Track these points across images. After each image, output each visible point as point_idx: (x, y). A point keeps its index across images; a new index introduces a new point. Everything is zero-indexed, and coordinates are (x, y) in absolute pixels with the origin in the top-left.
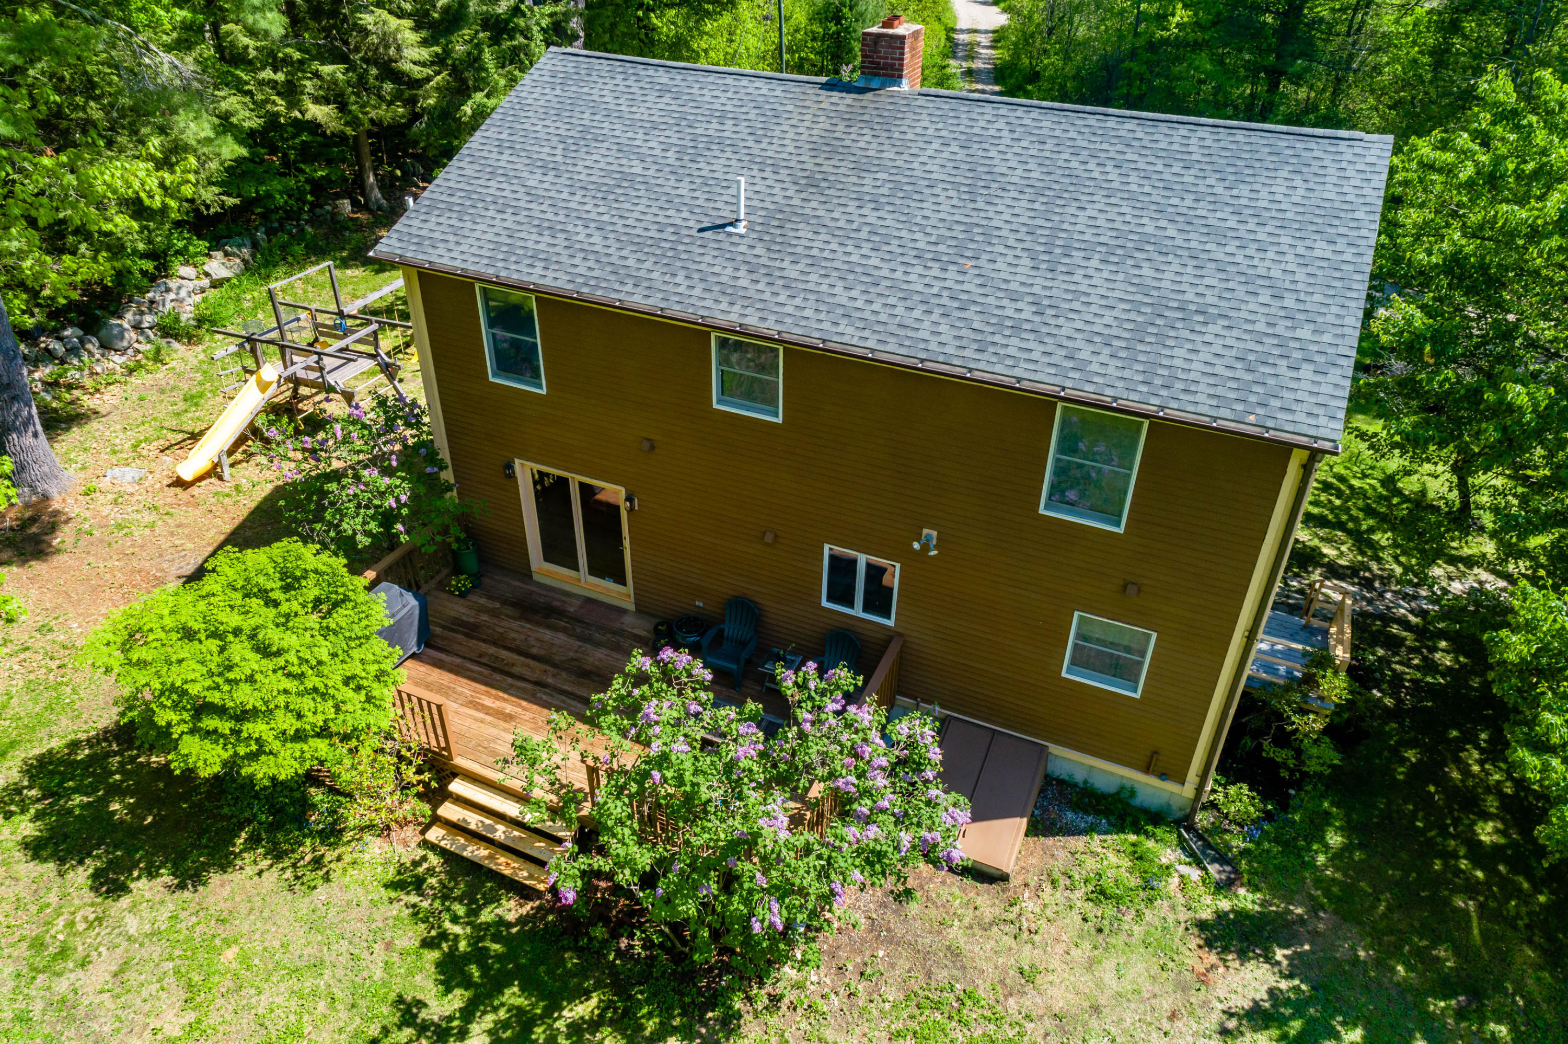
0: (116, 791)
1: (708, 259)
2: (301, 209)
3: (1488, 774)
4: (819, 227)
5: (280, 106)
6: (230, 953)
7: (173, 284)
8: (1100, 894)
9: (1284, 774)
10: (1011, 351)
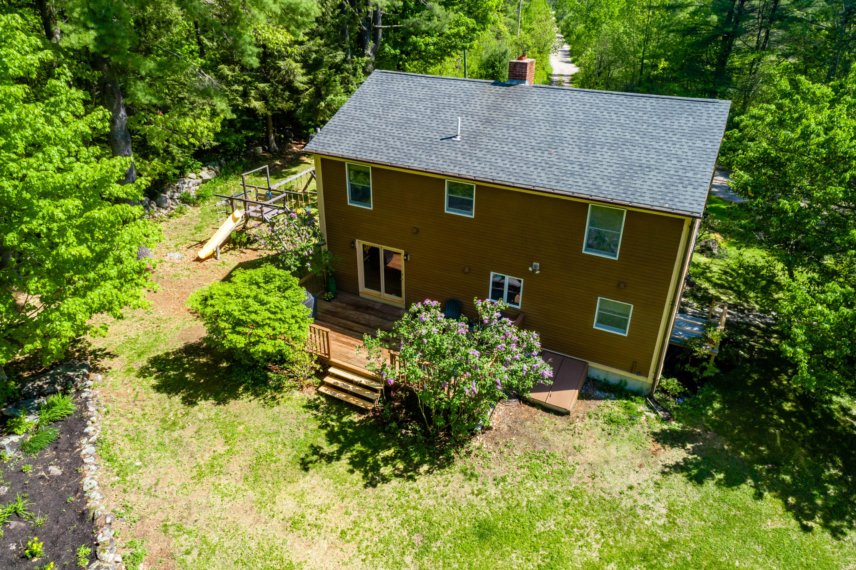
0: (186, 370)
1: (445, 150)
2: (241, 150)
3: (790, 385)
4: (491, 137)
5: (240, 101)
6: (241, 427)
7: (187, 180)
8: (611, 421)
9: (695, 380)
10: (570, 182)
